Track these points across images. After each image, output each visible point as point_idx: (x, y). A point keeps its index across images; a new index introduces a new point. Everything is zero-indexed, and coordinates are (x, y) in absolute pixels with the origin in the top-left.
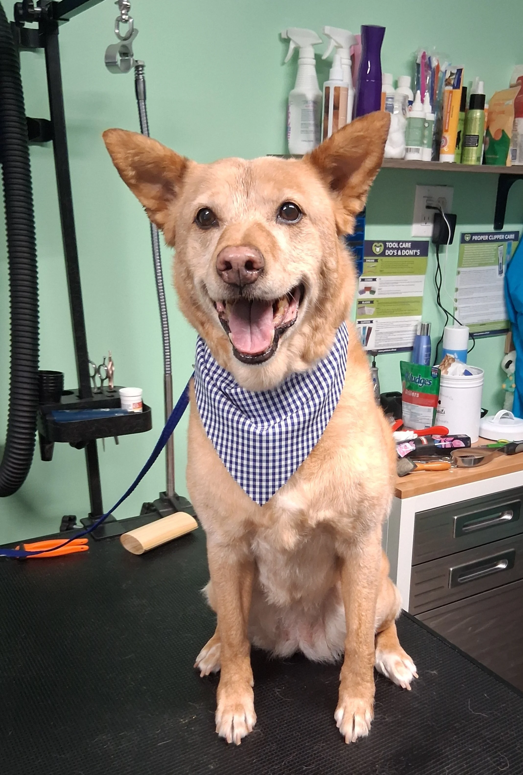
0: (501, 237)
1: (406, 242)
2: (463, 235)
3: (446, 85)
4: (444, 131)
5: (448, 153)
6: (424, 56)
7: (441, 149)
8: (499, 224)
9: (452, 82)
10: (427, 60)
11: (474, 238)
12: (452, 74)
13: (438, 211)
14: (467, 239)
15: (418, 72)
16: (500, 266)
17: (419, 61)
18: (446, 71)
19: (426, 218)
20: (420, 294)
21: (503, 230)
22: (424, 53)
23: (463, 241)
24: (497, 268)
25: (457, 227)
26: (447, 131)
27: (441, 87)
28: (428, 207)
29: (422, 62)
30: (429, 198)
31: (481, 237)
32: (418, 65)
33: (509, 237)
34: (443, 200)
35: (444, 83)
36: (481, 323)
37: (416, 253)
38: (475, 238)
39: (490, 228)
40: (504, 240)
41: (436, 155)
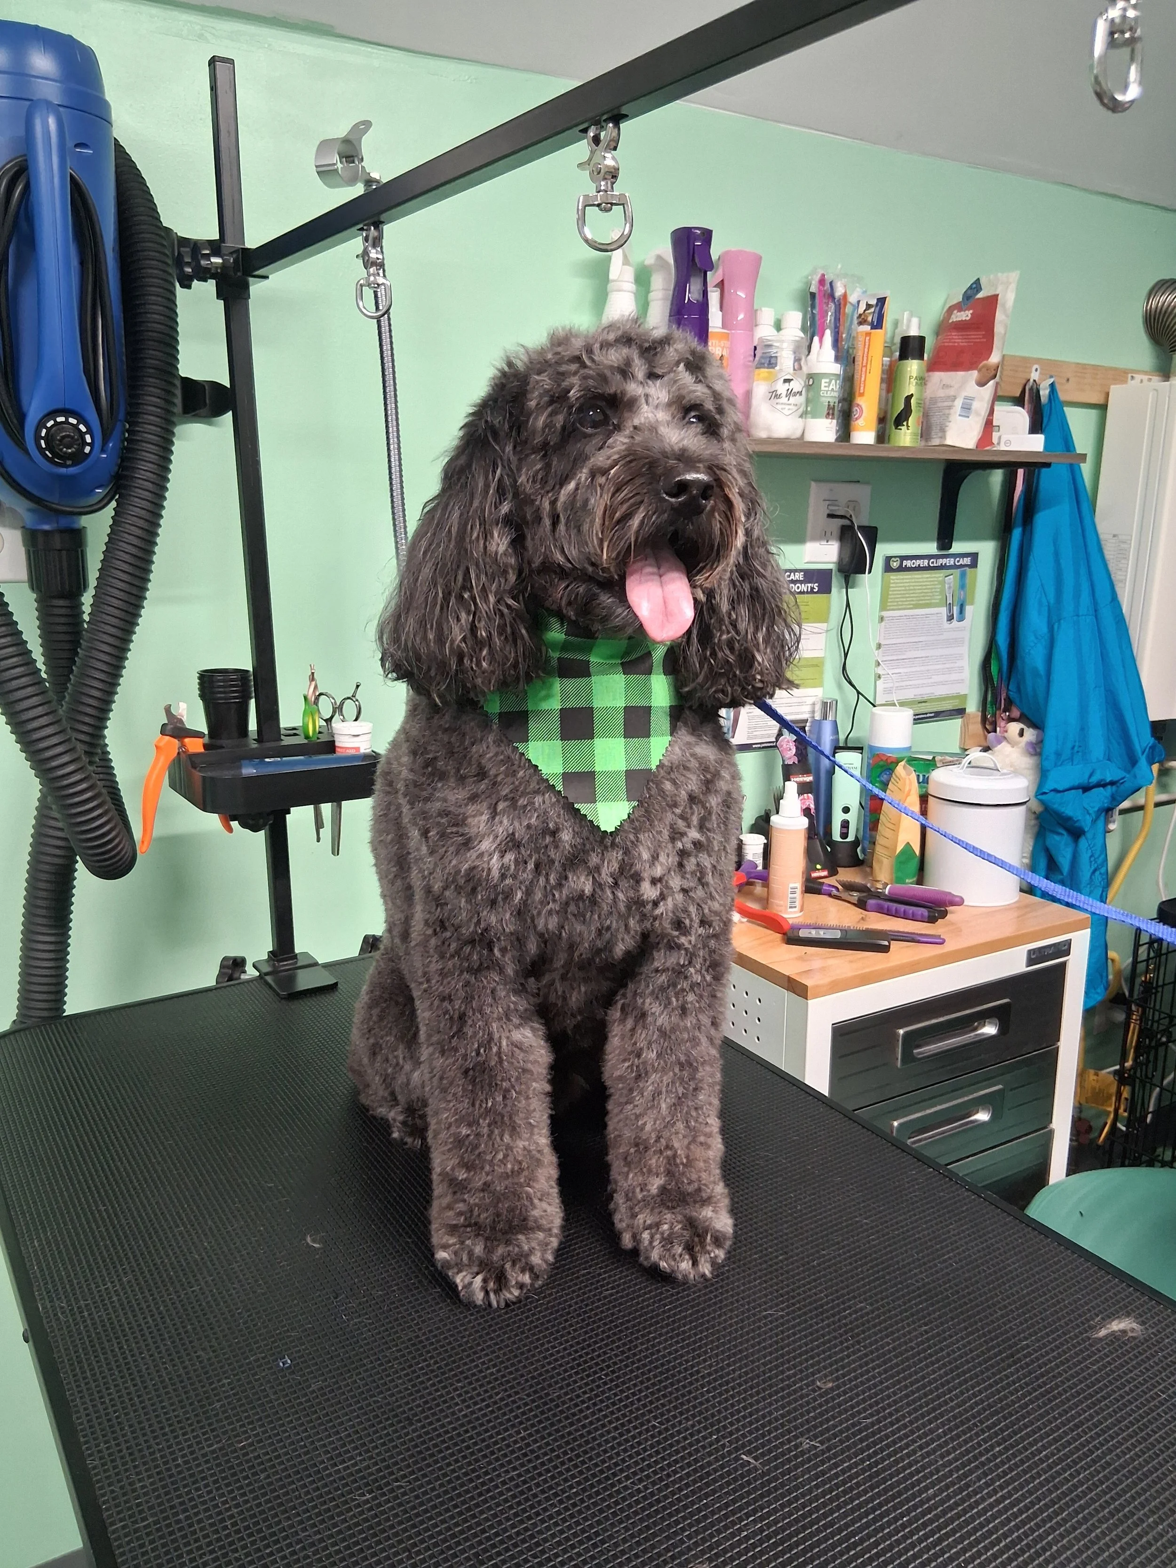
0: (950, 562)
1: (795, 571)
2: (888, 559)
3: (860, 323)
4: (857, 394)
5: (864, 429)
6: (822, 281)
7: (853, 423)
8: (945, 538)
9: (870, 319)
10: (828, 286)
11: (905, 563)
12: (869, 306)
13: (846, 522)
14: (895, 565)
15: (813, 306)
16: (950, 607)
17: (813, 289)
18: (859, 302)
19: (828, 534)
20: (820, 654)
21: (952, 551)
22: (823, 275)
23: (888, 568)
24: (944, 610)
25: (879, 547)
26: (862, 395)
27: (850, 329)
28: (831, 516)
29: (820, 291)
30: (832, 502)
31: (918, 563)
32: (813, 295)
33: (961, 562)
34: (853, 503)
35: (855, 321)
36: (919, 699)
37: (812, 588)
38: (908, 563)
39: (931, 548)
40: (955, 567)
41: (845, 432)
